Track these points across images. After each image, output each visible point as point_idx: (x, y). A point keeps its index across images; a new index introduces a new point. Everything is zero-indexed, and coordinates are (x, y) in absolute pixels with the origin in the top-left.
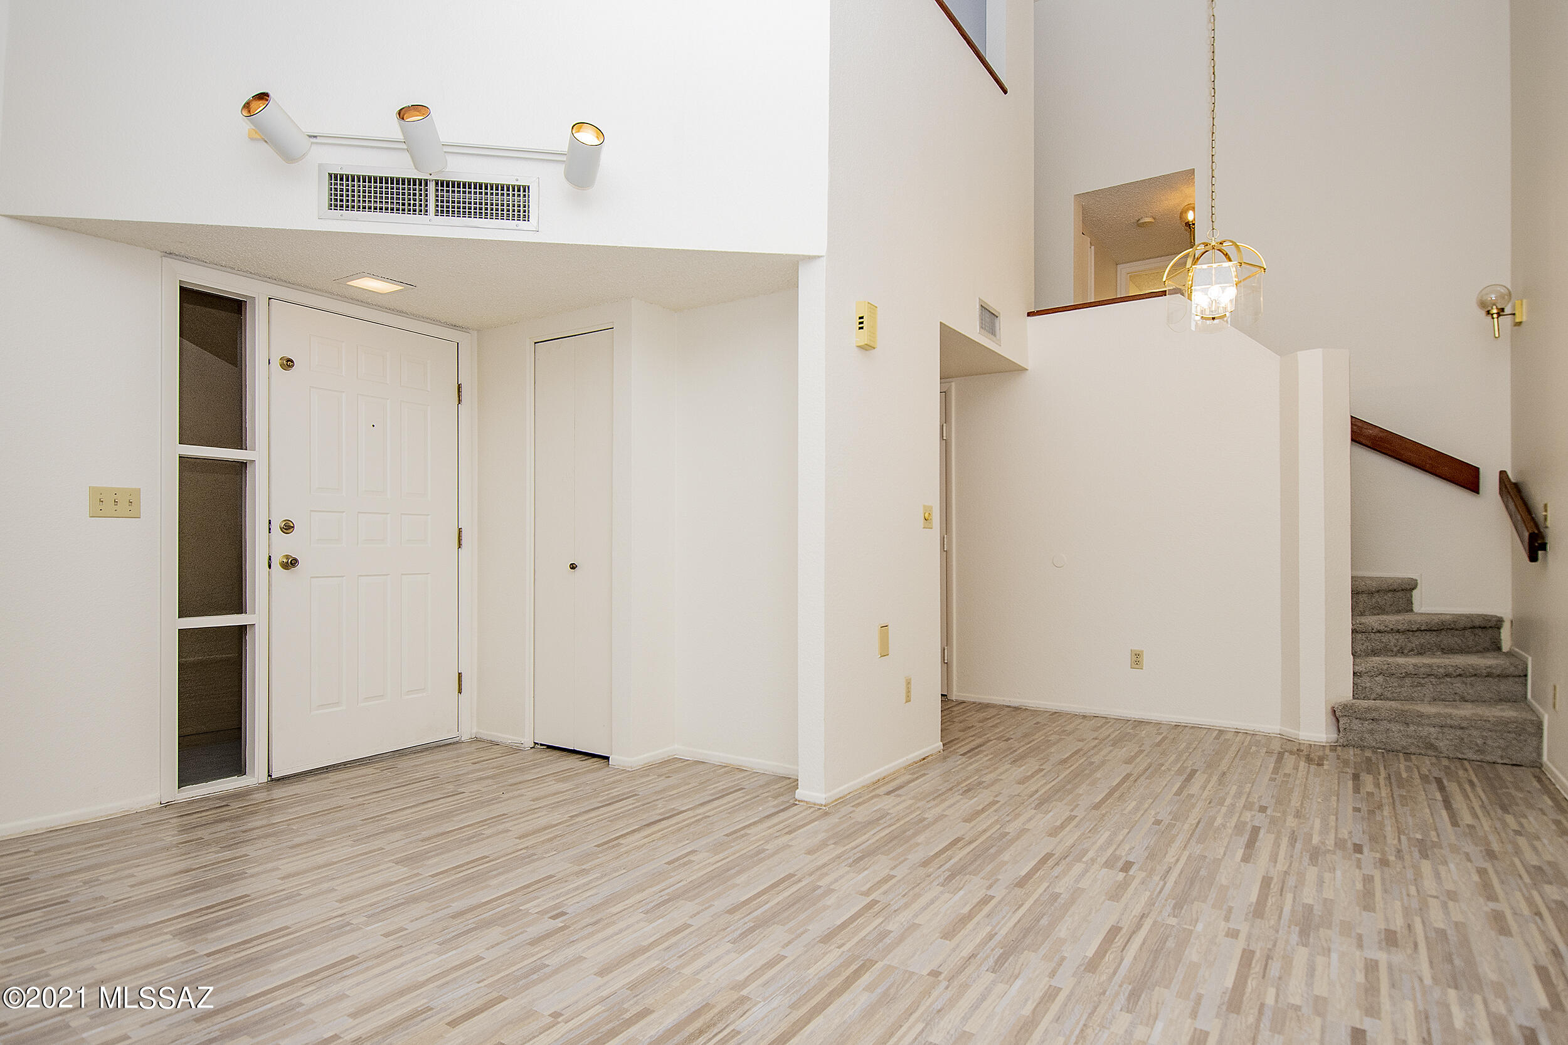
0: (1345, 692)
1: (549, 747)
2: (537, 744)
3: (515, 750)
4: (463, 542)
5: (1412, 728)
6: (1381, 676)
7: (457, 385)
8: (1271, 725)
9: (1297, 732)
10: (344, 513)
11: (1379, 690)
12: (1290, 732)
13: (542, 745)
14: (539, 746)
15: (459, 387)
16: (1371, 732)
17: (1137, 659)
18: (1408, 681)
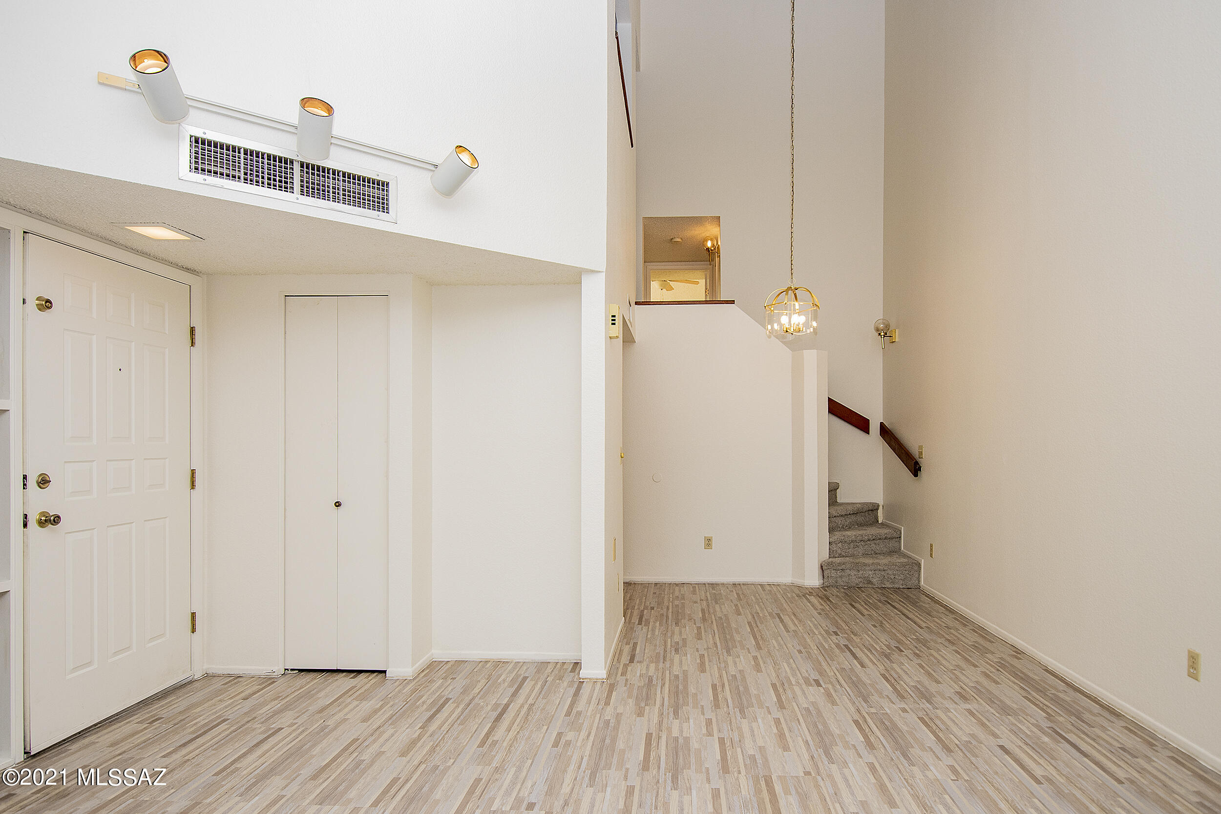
0: (826, 555)
1: (301, 671)
2: (288, 670)
3: (269, 680)
4: (197, 483)
5: (861, 572)
6: (841, 543)
7: (190, 328)
8: (787, 578)
9: (803, 581)
10: (95, 462)
11: (839, 551)
12: (799, 581)
13: (292, 670)
14: (290, 672)
15: (192, 330)
16: (841, 577)
17: (708, 543)
18: (852, 545)
